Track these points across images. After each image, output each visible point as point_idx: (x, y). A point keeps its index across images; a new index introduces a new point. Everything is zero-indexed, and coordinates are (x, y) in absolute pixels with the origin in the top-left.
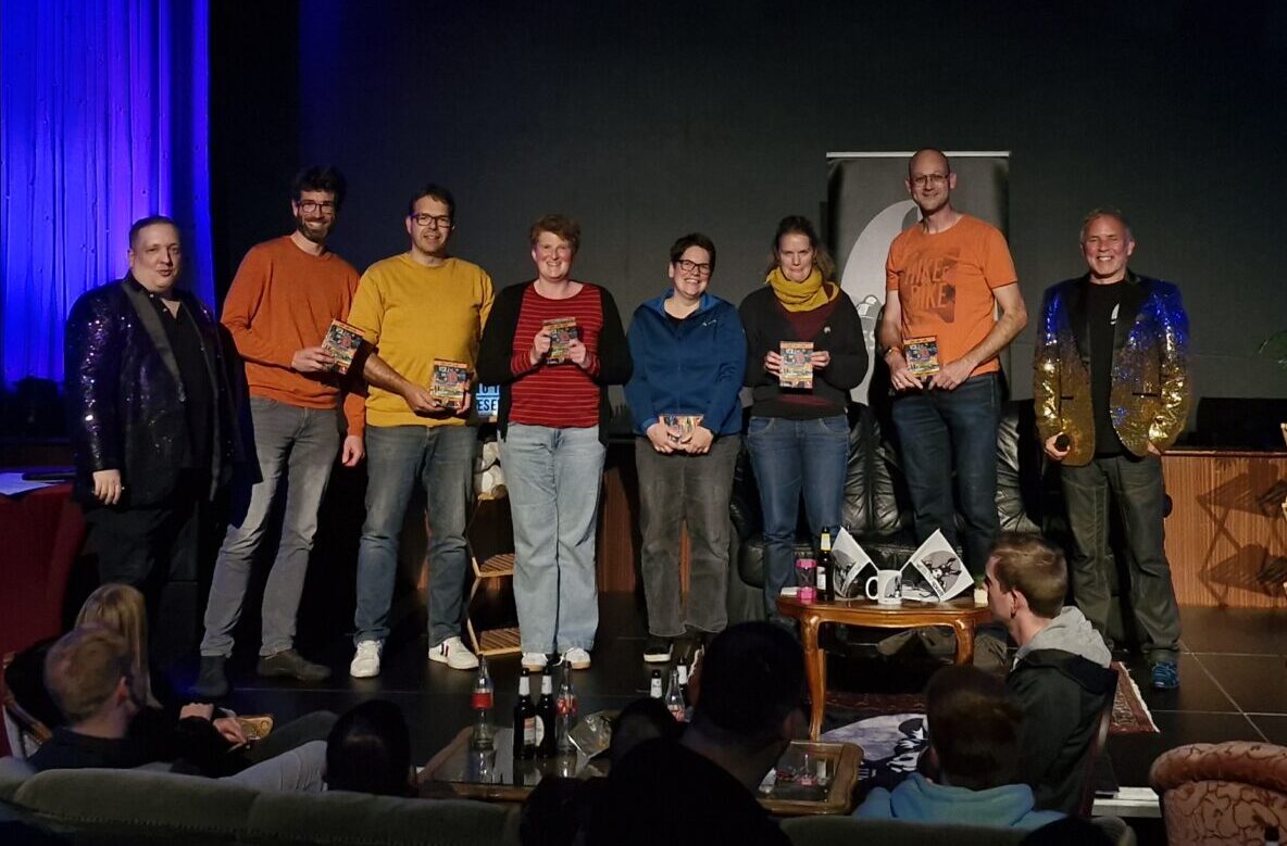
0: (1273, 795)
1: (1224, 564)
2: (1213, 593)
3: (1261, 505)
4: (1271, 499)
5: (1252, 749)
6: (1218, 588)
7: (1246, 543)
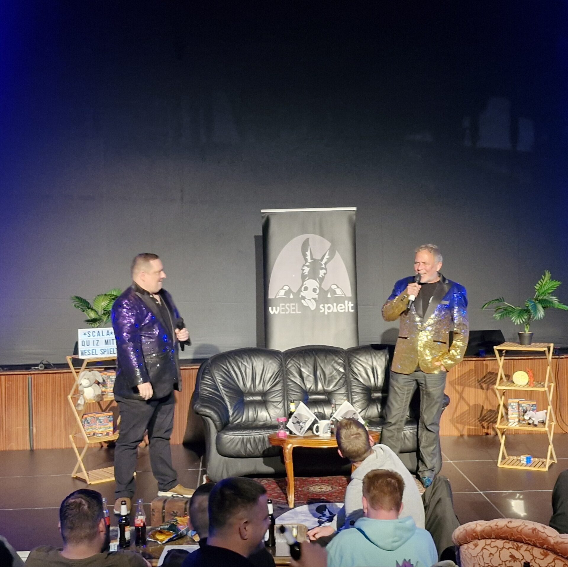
0: (520, 544)
1: (463, 414)
2: (458, 429)
3: (480, 384)
4: (485, 381)
5: (508, 523)
6: (460, 427)
7: (473, 404)
